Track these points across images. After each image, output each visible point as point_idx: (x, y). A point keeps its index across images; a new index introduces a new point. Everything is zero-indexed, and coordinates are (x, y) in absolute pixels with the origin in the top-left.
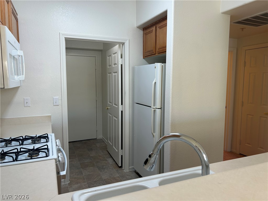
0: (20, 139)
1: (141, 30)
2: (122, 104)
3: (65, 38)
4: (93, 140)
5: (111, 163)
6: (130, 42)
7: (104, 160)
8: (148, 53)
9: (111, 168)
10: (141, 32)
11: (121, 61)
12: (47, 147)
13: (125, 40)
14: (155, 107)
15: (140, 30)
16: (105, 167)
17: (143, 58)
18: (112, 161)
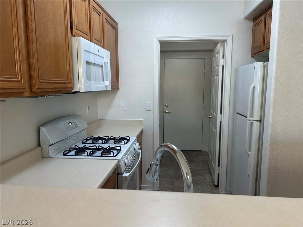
0: (105, 139)
1: (251, 21)
2: (221, 113)
3: (160, 41)
4: (197, 152)
5: (208, 180)
6: (234, 39)
7: (201, 175)
8: (256, 50)
9: (206, 185)
10: (251, 24)
11: (222, 62)
12: (120, 149)
13: (227, 37)
14: (252, 119)
15: (249, 22)
16: (199, 182)
17: (252, 57)
18: (210, 178)
